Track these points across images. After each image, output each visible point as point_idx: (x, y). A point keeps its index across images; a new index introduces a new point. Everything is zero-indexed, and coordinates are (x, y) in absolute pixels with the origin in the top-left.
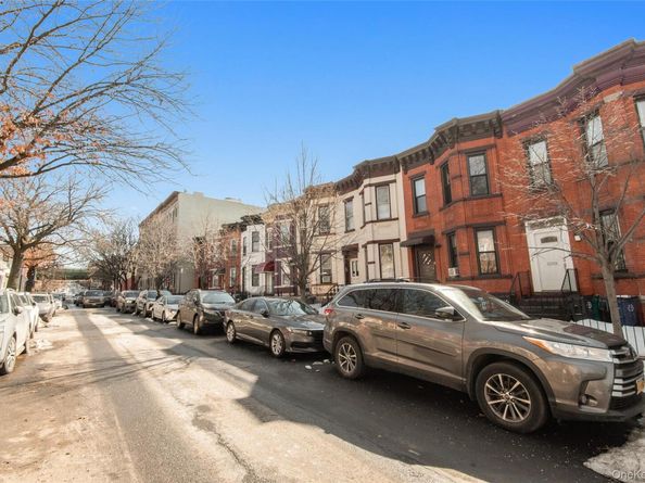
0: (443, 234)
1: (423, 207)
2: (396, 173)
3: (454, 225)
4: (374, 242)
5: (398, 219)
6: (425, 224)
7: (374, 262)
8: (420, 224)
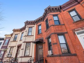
0: (46, 38)
1: (40, 32)
2: (34, 25)
3: (50, 34)
4: (25, 42)
5: (33, 36)
6: (41, 36)
7: (23, 49)
8: (39, 37)
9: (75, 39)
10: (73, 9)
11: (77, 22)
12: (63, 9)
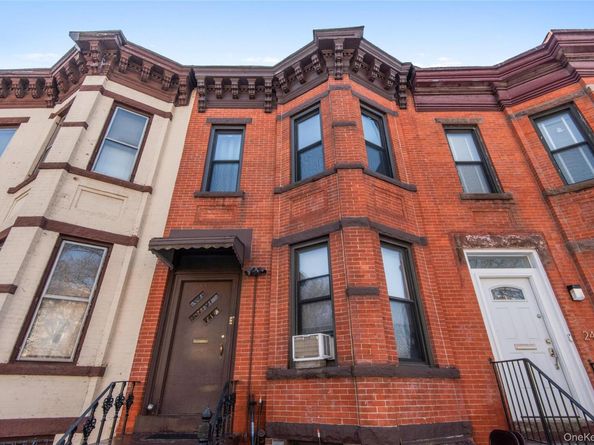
2: (177, 103)
5: (149, 190)
6: (227, 217)
7: (12, 289)
8: (211, 215)
9: (456, 287)
10: (468, 121)
11: (478, 200)
12: (419, 99)
